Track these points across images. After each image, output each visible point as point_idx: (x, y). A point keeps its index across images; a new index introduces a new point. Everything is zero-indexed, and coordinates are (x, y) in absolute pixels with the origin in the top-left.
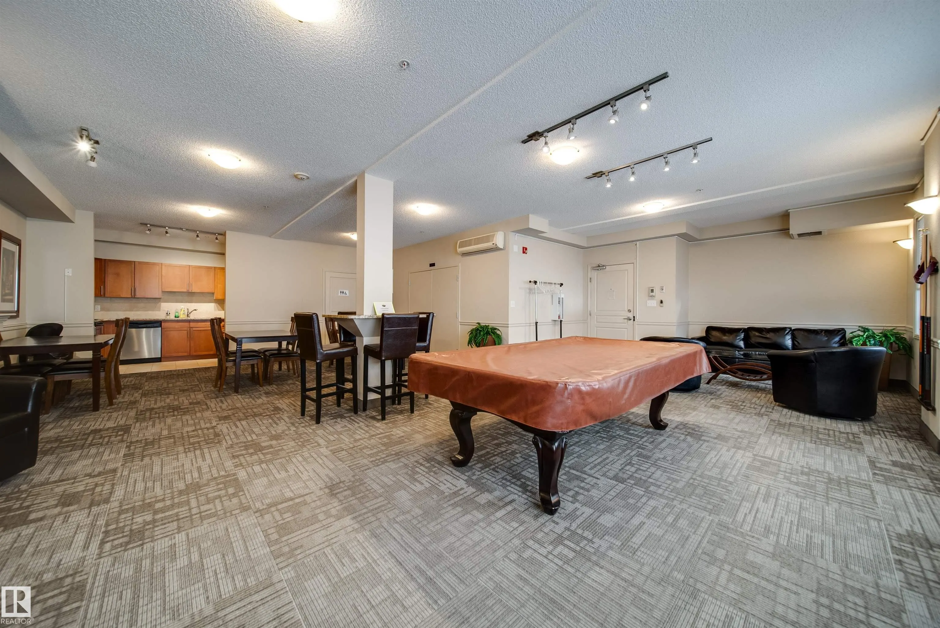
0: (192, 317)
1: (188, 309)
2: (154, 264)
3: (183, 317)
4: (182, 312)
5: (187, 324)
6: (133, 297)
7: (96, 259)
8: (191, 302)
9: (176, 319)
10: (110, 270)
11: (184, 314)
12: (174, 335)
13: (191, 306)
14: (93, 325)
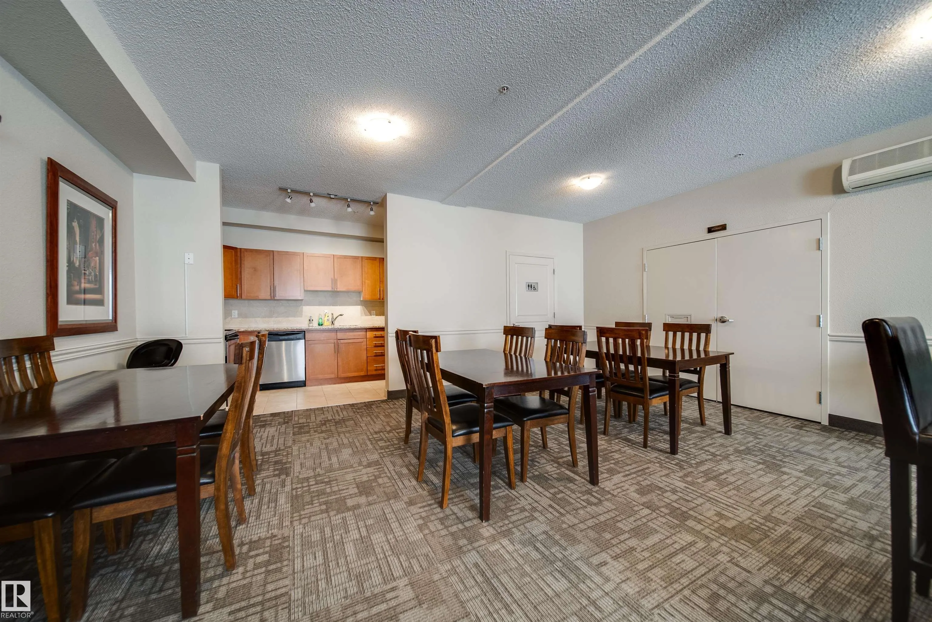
0: (338, 324)
1: (332, 314)
2: (294, 254)
3: (327, 325)
4: (326, 318)
5: (333, 335)
6: (273, 298)
7: (226, 248)
8: (334, 304)
9: (321, 327)
10: (248, 264)
11: (328, 320)
12: (319, 348)
13: (337, 310)
14: (222, 340)
